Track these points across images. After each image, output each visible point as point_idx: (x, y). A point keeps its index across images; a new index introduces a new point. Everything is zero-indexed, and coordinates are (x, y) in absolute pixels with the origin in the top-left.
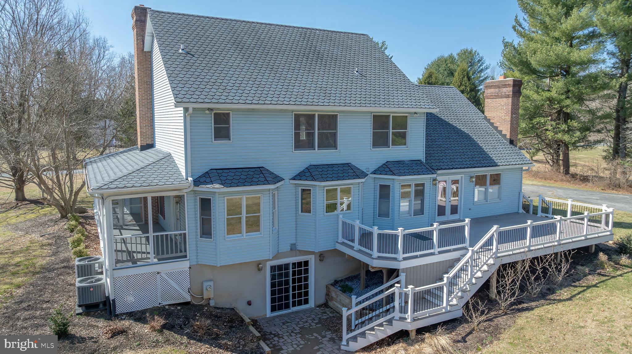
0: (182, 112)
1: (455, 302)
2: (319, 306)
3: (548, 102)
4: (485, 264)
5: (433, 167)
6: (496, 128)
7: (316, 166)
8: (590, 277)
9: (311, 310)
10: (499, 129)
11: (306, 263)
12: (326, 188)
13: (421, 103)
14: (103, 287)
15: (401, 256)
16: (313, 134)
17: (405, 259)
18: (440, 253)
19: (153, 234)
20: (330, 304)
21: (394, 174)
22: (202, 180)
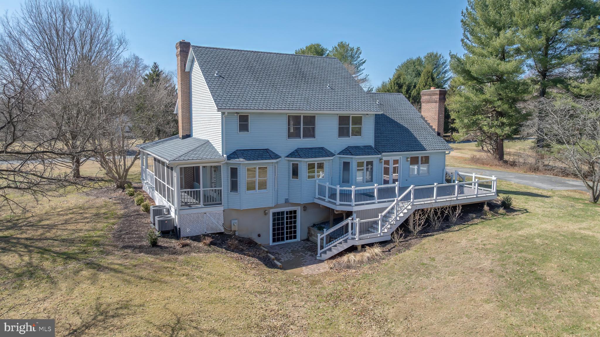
0: (221, 114)
1: (386, 231)
2: (304, 240)
3: (484, 103)
4: (405, 208)
5: (379, 151)
6: (429, 124)
7: (302, 149)
8: (476, 220)
9: (298, 242)
10: (431, 125)
11: (295, 212)
12: (308, 163)
13: (371, 108)
14: (172, 221)
15: (354, 203)
16: (300, 128)
17: (356, 205)
18: (379, 202)
19: (202, 189)
20: (311, 239)
21: (352, 155)
22: (233, 156)
